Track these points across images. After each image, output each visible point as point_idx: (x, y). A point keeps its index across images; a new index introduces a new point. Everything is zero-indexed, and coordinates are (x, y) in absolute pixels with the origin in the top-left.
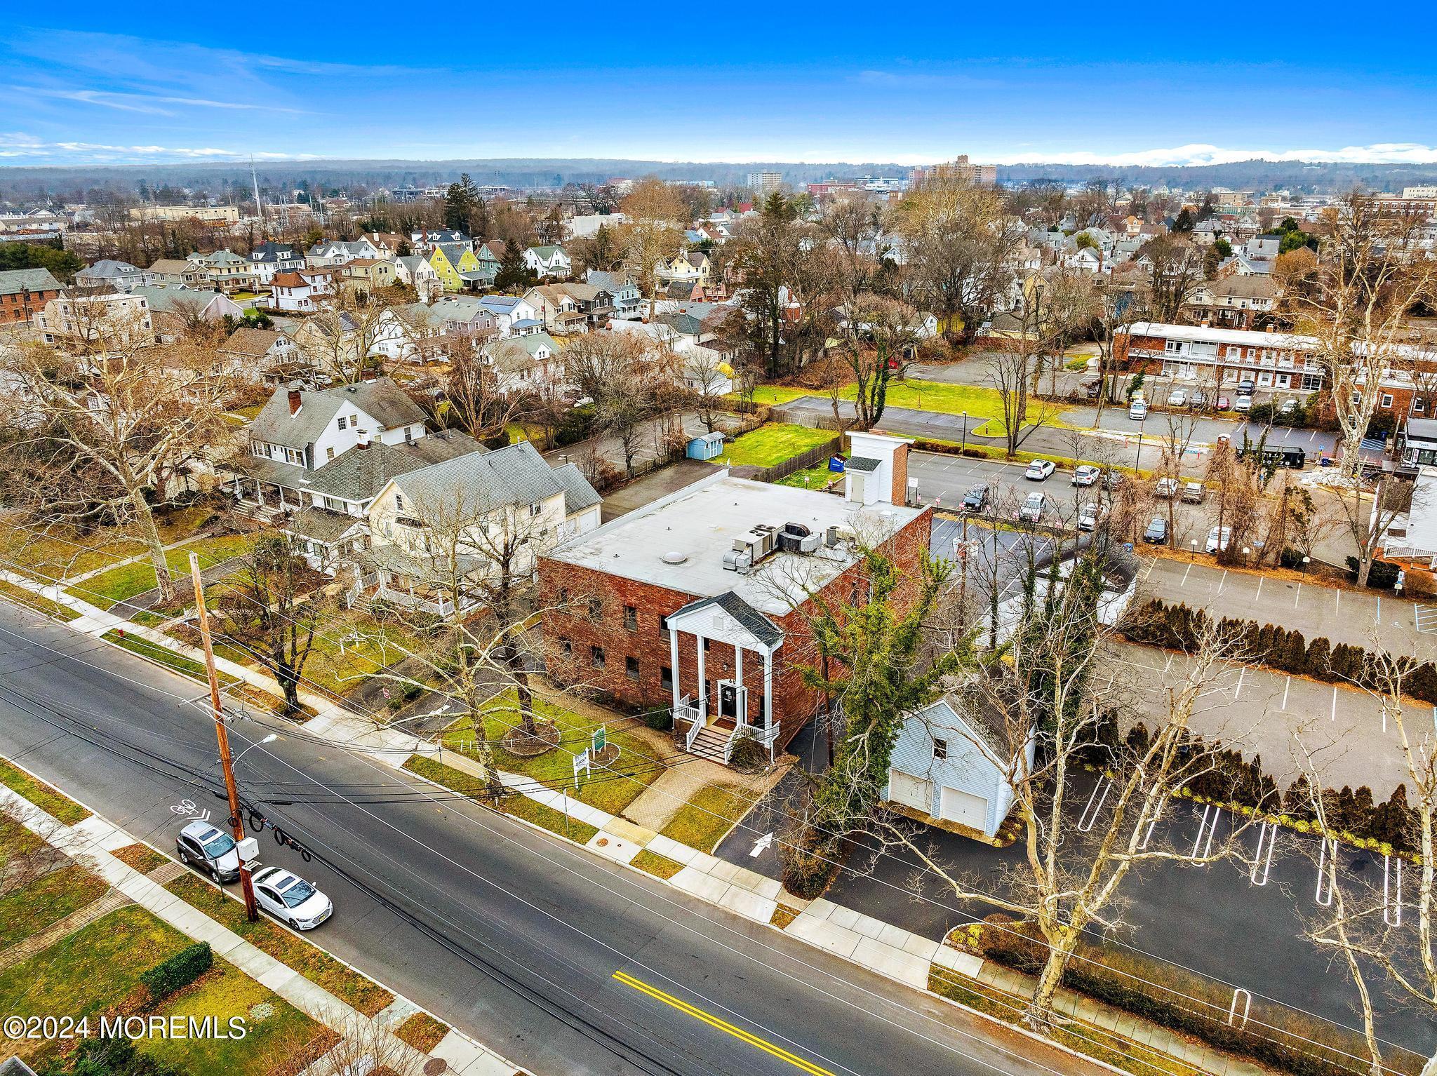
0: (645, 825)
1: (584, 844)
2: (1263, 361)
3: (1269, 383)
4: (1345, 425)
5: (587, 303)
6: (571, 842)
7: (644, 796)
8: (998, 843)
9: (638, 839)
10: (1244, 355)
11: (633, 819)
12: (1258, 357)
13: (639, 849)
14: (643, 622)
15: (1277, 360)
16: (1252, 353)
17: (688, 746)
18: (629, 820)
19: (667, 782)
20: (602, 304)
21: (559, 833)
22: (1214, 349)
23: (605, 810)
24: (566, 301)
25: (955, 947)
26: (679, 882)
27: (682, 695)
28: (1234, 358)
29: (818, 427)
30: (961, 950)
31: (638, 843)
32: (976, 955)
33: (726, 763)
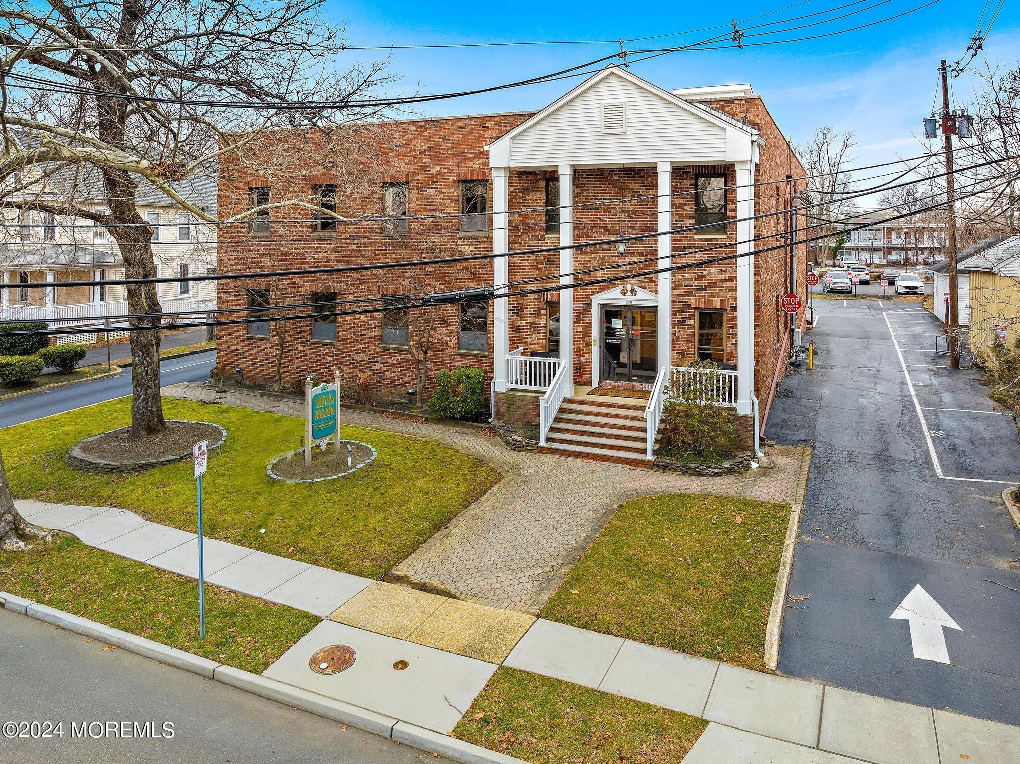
0: (480, 596)
1: (259, 669)
6: (209, 665)
7: (458, 528)
9: (465, 638)
11: (435, 582)
13: (484, 671)
14: (423, 207)
17: (543, 432)
18: (424, 588)
19: (512, 499)
21: (170, 639)
23: (340, 566)
27: (513, 343)
31: (472, 652)
33: (650, 457)
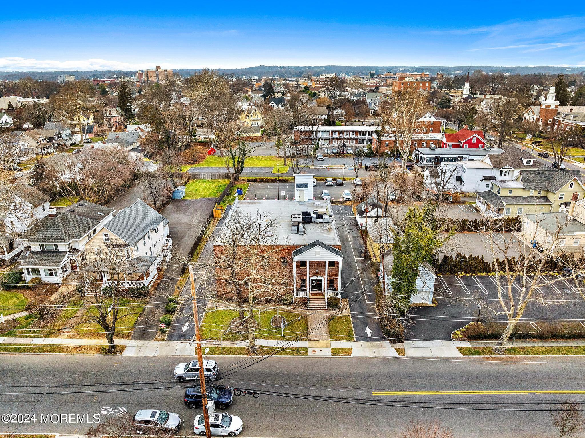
2: (345, 135)
3: (348, 143)
4: (402, 153)
5: (51, 138)
8: (435, 305)
9: (326, 346)
10: (339, 134)
12: (344, 135)
13: (330, 349)
15: (350, 135)
16: (341, 133)
17: (308, 307)
18: (314, 340)
19: (312, 322)
20: (58, 138)
21: (293, 355)
22: (328, 133)
24: (41, 138)
25: (457, 340)
26: (355, 354)
28: (335, 136)
29: (212, 179)
30: (459, 340)
31: (328, 347)
32: (465, 340)
33: (327, 308)
